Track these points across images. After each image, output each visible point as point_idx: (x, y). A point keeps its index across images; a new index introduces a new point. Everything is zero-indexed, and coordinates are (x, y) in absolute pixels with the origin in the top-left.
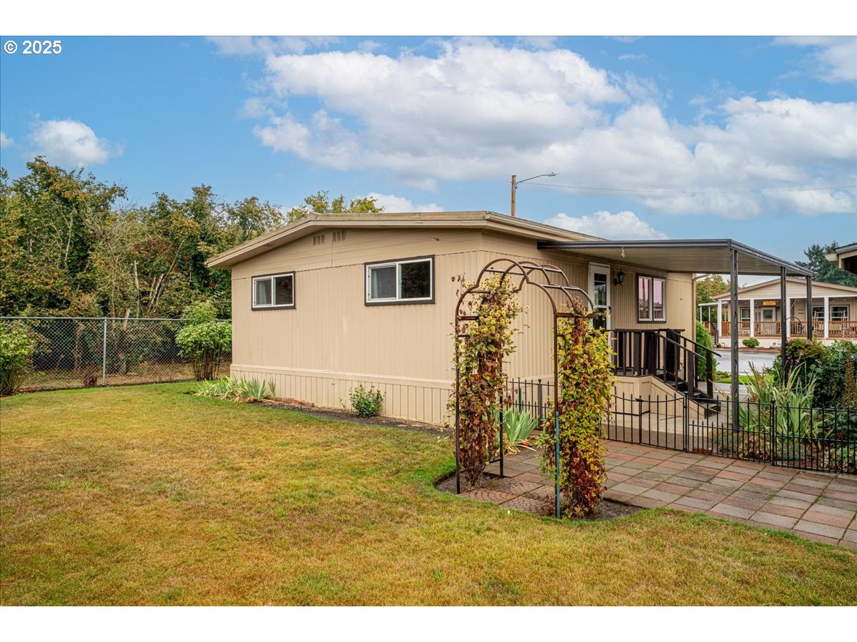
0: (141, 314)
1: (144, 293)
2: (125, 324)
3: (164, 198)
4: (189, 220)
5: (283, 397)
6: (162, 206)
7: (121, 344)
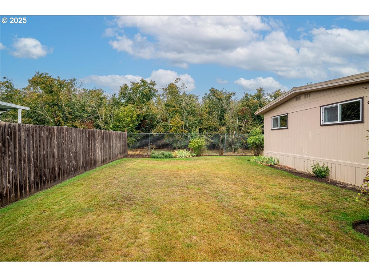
0: (239, 133)
1: (240, 126)
2: (234, 136)
3: (247, 94)
4: (255, 101)
5: (283, 165)
6: (246, 97)
7: (233, 143)
